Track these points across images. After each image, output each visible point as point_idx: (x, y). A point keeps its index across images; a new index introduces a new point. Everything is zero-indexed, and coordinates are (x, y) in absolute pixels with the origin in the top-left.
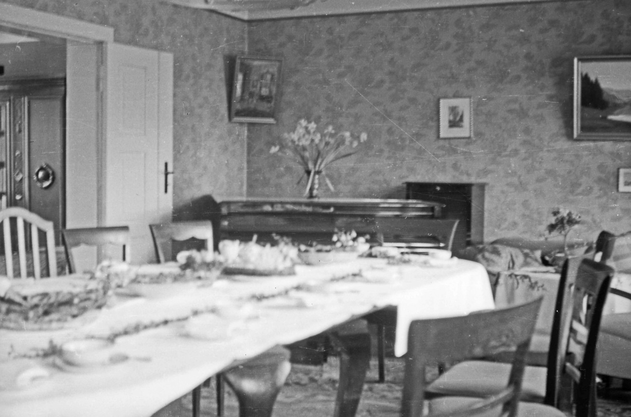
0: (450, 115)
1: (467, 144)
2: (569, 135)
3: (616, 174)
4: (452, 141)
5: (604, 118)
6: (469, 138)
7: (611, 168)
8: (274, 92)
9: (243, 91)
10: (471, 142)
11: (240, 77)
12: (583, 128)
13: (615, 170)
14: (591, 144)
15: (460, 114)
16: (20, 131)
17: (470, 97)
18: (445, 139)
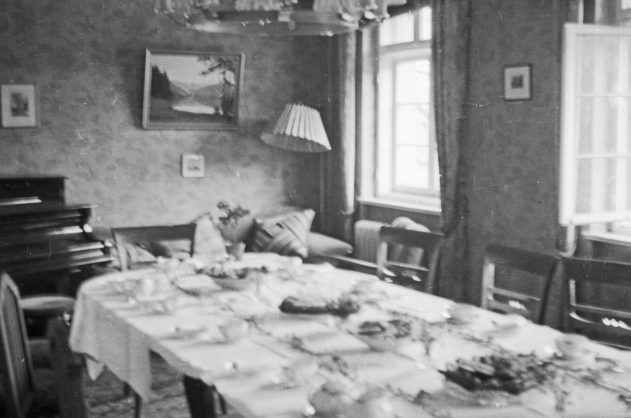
0: (12, 102)
1: (35, 134)
2: (139, 124)
3: (179, 161)
4: (16, 132)
6: (36, 127)
7: (176, 156)
10: (39, 131)
12: (152, 118)
13: (179, 157)
14: (158, 133)
15: (24, 101)
17: (34, 83)
18: (8, 128)
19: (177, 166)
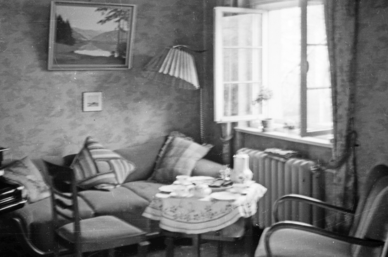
2: (45, 67)
3: (81, 97)
5: (72, 52)
7: (77, 93)
12: (55, 61)
13: (81, 95)
14: (62, 74)
19: (78, 102)
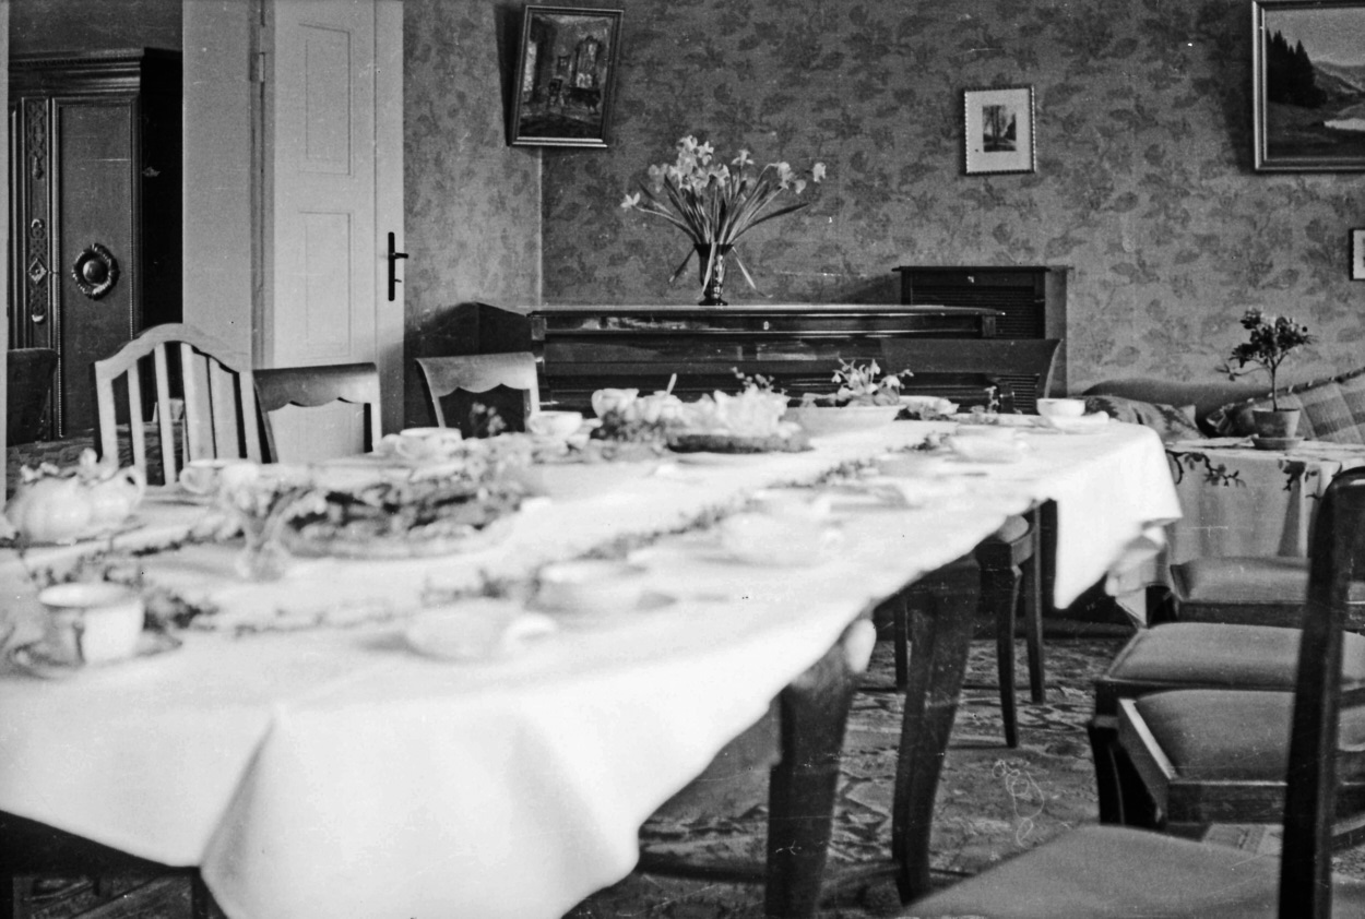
0: (986, 125)
1: (1026, 185)
2: (1244, 164)
3: (1346, 243)
4: (991, 180)
5: (1318, 126)
6: (1030, 172)
7: (1336, 231)
8: (603, 81)
9: (537, 81)
10: (1035, 180)
11: (532, 50)
12: (1273, 148)
13: (1345, 234)
14: (1291, 182)
15: (1009, 121)
16: (41, 174)
17: (1027, 86)
18: (976, 175)
19: (1340, 254)
